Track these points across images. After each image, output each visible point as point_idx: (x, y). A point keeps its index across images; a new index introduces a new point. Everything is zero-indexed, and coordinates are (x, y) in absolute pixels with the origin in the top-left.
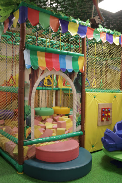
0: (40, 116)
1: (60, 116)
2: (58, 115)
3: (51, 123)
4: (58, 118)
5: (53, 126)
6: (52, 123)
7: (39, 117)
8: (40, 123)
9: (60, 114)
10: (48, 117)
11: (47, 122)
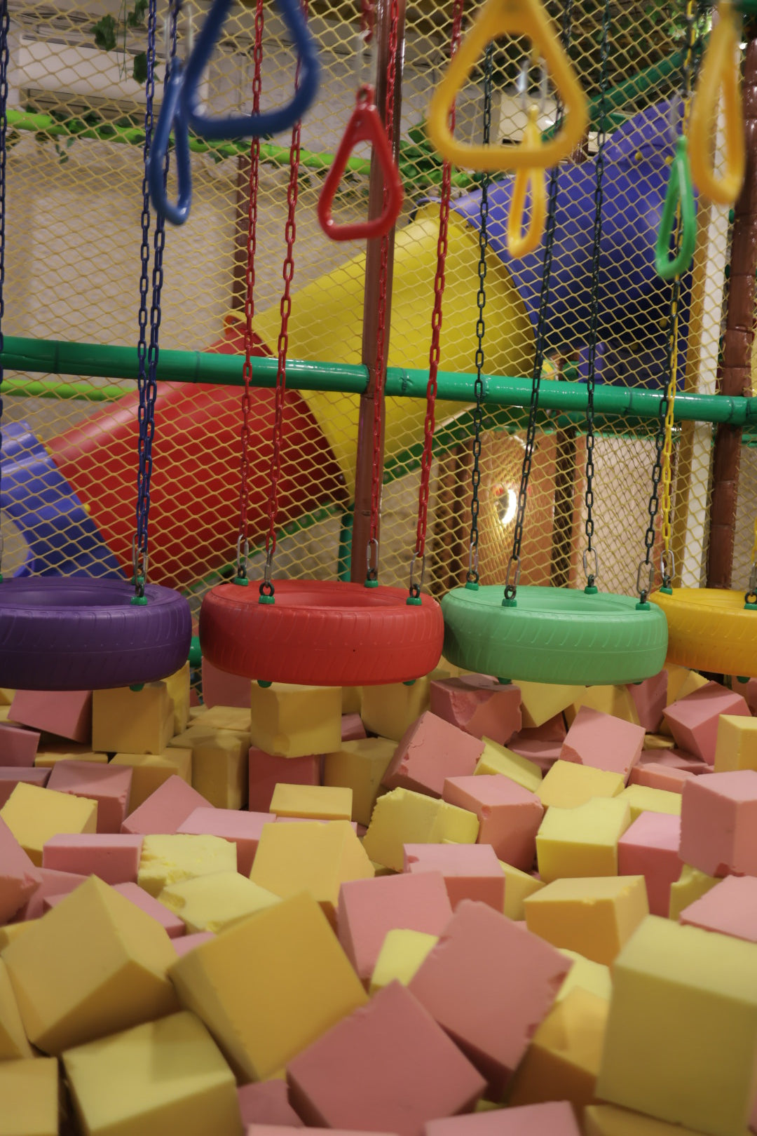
0: (504, 681)
1: (735, 698)
2: (720, 681)
3: (620, 778)
4: (715, 722)
5: (634, 814)
6: (633, 779)
7: (483, 692)
8: (494, 756)
9: (743, 680)
10: (603, 695)
11: (573, 757)
